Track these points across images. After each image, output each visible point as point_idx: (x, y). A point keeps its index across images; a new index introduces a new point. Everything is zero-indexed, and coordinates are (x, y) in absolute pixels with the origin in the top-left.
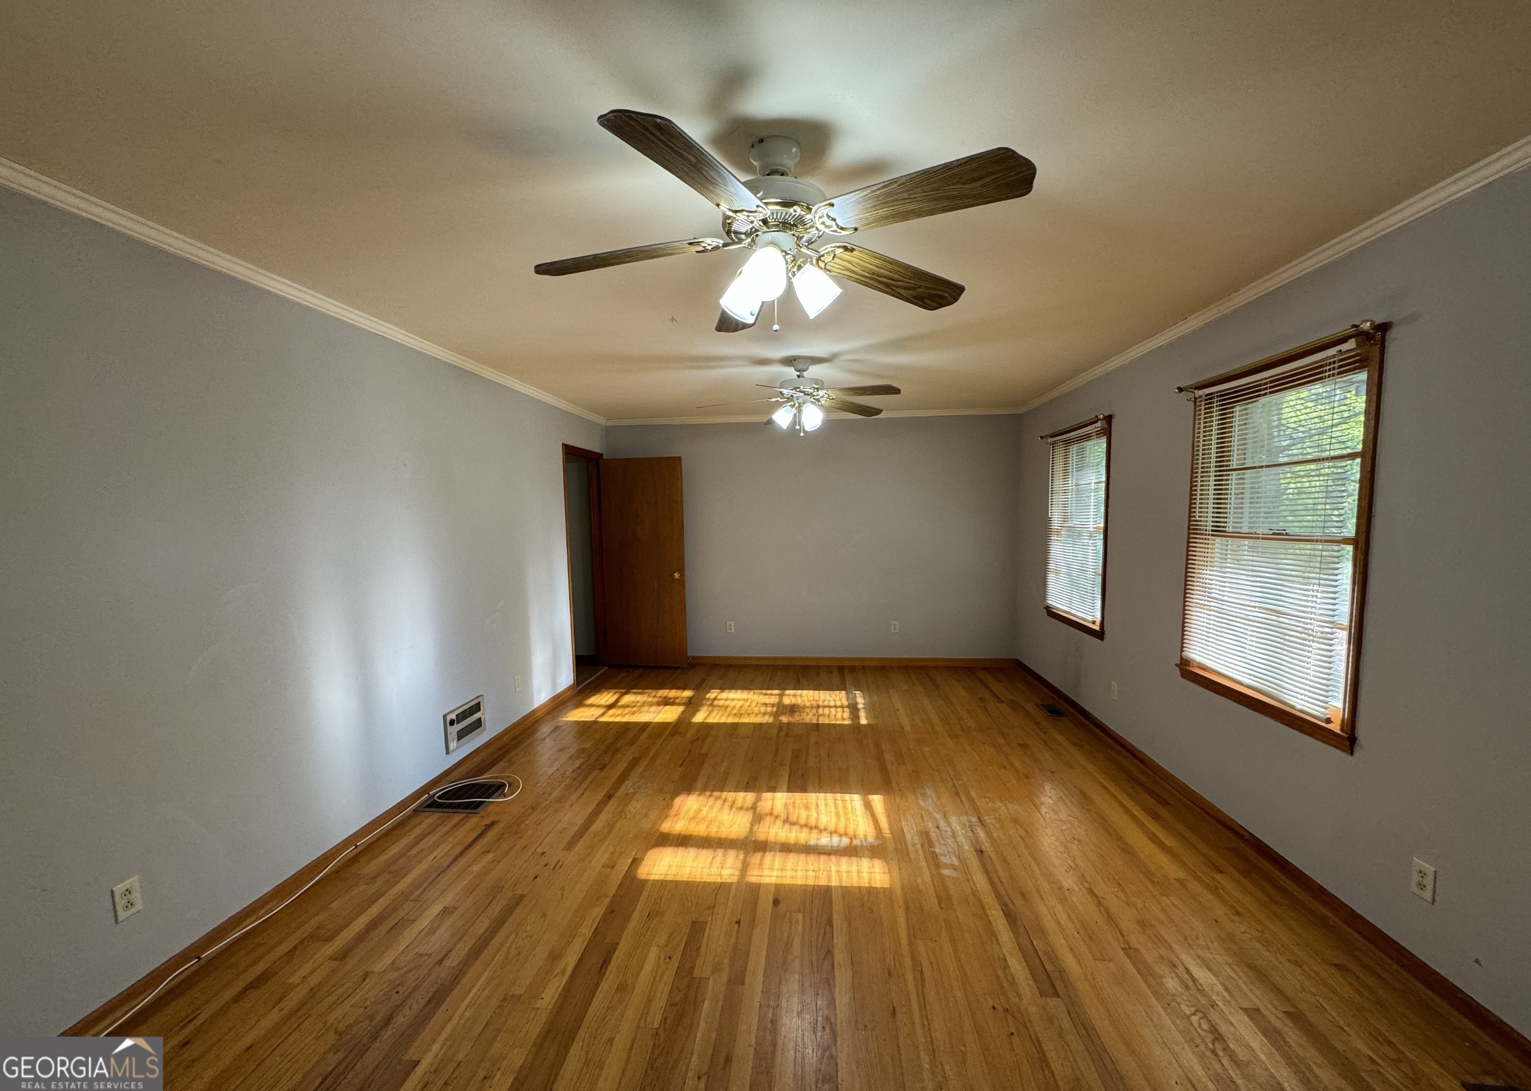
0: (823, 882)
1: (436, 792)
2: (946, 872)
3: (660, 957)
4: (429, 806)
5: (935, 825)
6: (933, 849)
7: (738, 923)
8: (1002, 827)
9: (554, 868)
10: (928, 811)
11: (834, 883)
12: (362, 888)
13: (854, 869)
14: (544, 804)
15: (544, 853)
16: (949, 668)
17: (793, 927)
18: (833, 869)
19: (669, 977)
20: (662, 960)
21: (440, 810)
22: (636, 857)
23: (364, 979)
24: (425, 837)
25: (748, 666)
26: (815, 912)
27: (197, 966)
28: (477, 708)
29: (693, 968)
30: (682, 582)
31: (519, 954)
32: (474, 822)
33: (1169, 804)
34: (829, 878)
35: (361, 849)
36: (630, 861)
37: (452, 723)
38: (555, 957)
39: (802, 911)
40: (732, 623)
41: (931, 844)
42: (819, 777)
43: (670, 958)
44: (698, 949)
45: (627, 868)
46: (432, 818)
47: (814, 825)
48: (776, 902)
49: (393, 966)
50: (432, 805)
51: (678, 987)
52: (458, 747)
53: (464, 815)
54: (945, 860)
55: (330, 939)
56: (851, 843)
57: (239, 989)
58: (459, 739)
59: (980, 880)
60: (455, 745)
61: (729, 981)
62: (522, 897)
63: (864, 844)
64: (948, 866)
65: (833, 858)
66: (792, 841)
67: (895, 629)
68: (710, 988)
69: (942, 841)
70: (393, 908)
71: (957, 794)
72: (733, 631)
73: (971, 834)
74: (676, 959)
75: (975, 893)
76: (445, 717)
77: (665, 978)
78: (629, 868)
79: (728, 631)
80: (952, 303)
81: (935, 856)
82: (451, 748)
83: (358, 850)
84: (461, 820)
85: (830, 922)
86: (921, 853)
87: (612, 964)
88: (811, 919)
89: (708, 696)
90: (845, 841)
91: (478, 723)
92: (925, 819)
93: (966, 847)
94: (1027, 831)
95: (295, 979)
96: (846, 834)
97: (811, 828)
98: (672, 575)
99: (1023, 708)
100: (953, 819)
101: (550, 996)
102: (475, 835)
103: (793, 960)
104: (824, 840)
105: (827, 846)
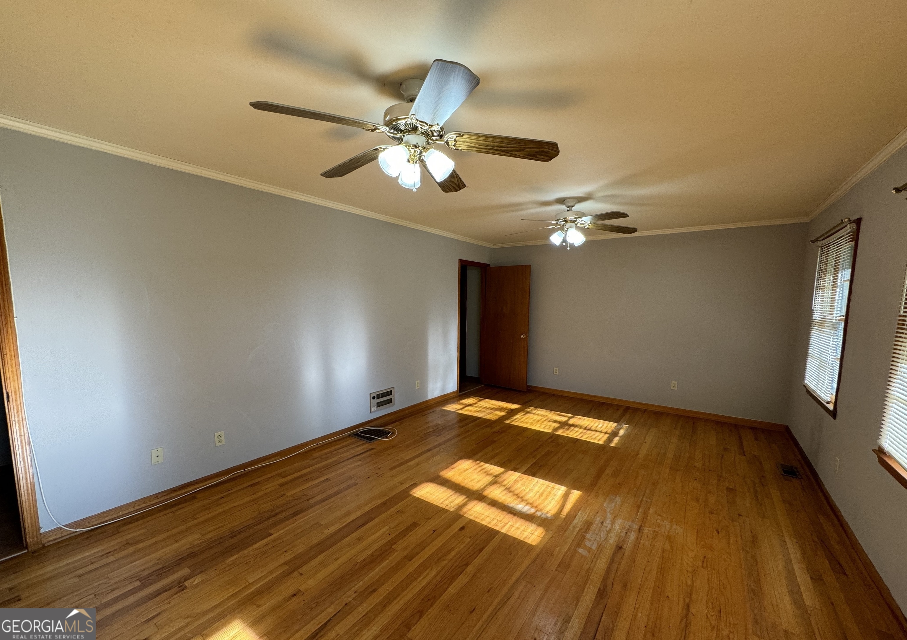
0: (497, 527)
1: (361, 429)
2: (581, 551)
3: (386, 532)
4: (355, 435)
5: (602, 520)
6: (585, 534)
7: (434, 531)
8: (653, 539)
9: (378, 476)
10: (605, 511)
11: (504, 531)
12: (309, 461)
13: (523, 527)
14: (400, 446)
15: (380, 468)
16: (717, 423)
17: (459, 544)
18: (510, 523)
19: (381, 543)
20: (386, 533)
21: (358, 437)
22: (416, 483)
23: (281, 496)
24: (344, 447)
25: (565, 397)
26: (478, 541)
27: (244, 472)
28: (390, 393)
29: (395, 543)
30: (527, 341)
31: (336, 508)
32: (367, 446)
33: (845, 574)
34: (503, 527)
35: (320, 445)
36: (413, 483)
37: (374, 398)
38: (347, 514)
39: (471, 538)
40: (558, 369)
41: (587, 530)
42: (549, 471)
43: (390, 534)
44: (405, 536)
45: (408, 486)
46: (353, 440)
47: (522, 496)
48: (463, 528)
49: (292, 496)
50: (356, 435)
51: (381, 549)
52: (376, 411)
53: (365, 442)
54: (587, 543)
55: (284, 477)
56: (535, 513)
57: (247, 485)
58: (377, 407)
59: (602, 564)
60: (375, 409)
61: (405, 556)
62: (357, 484)
63: (543, 516)
64: (586, 548)
65: (516, 517)
66: (501, 500)
67: (674, 387)
68: (394, 556)
69: (597, 532)
70: (310, 473)
71: (639, 507)
72: (557, 374)
73: (623, 534)
74: (393, 535)
75: (589, 571)
76: (370, 394)
77: (380, 542)
78: (408, 487)
79: (555, 373)
80: (558, 155)
81: (583, 538)
82: (373, 410)
83: (318, 446)
84: (362, 444)
85: (481, 550)
86: (575, 534)
87: (365, 527)
88: (473, 544)
89: (526, 410)
90: (532, 511)
91: (390, 401)
92: (598, 515)
93: (611, 541)
94: (672, 548)
95: (263, 488)
96: (536, 507)
97: (519, 497)
98: (520, 336)
99: (761, 463)
100: (619, 521)
101: (332, 529)
102: (362, 452)
103: (444, 560)
104: (520, 506)
105: (518, 510)
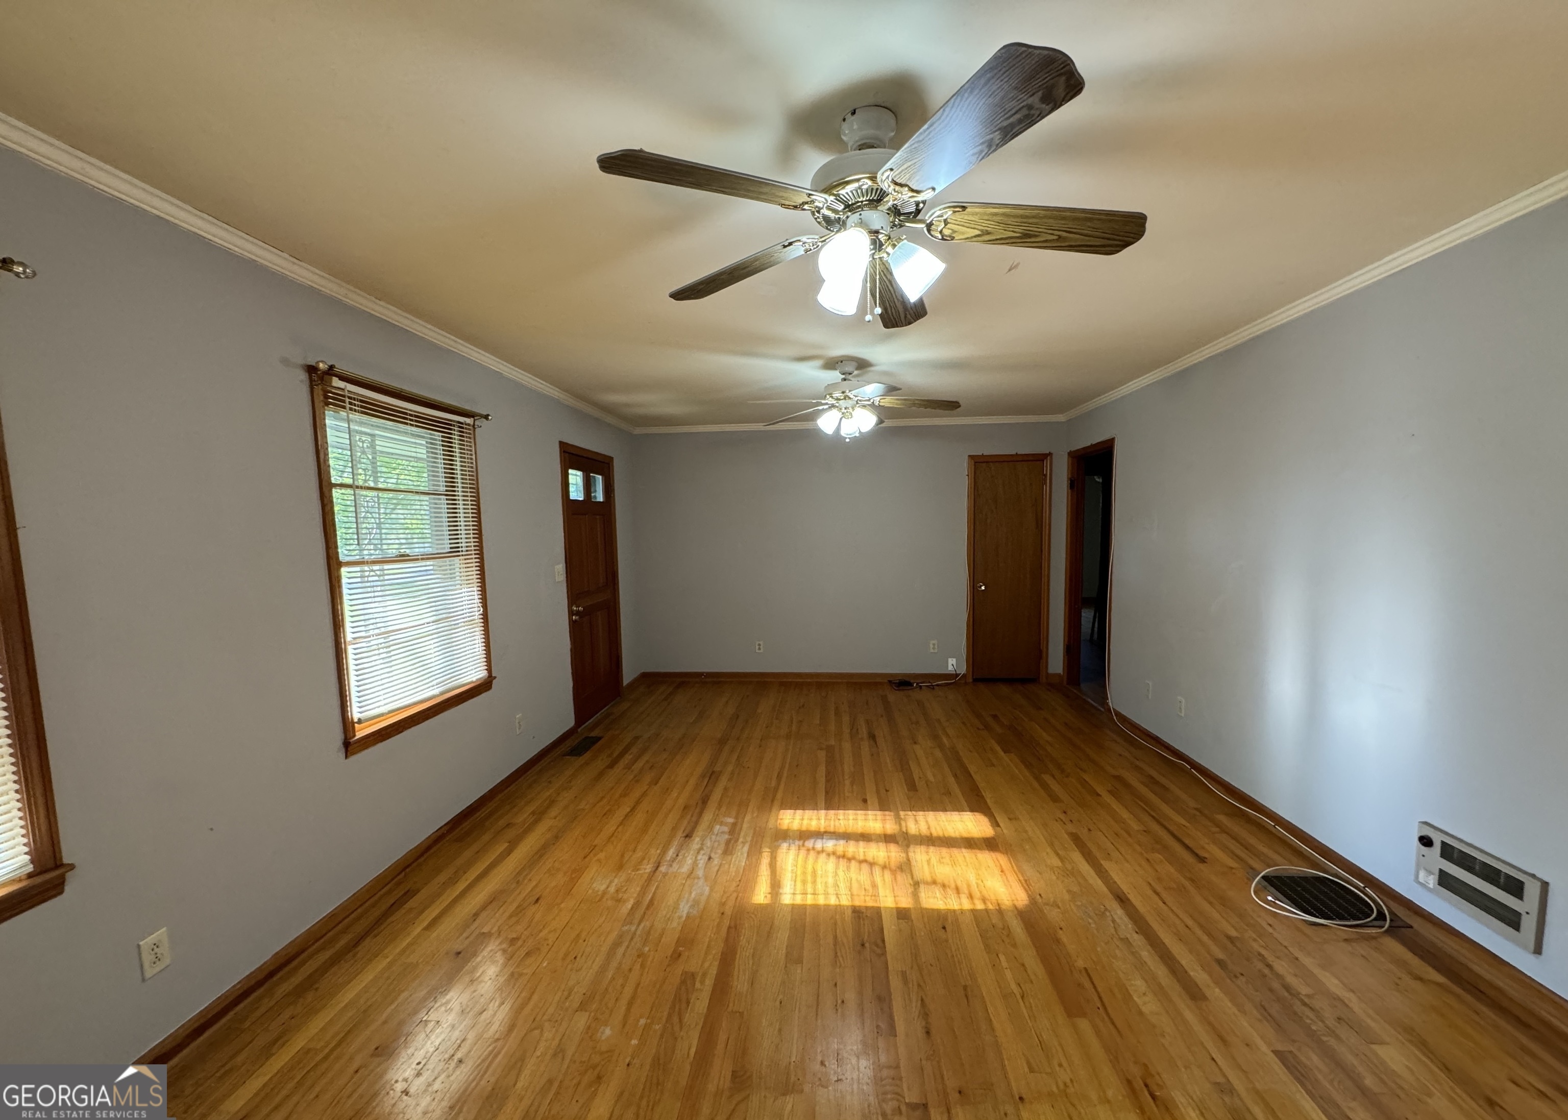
0: (832, 812)
2: (730, 820)
6: (729, 838)
7: (887, 791)
10: (705, 879)
11: (823, 812)
13: (805, 822)
18: (823, 821)
28: (1509, 884)
34: (826, 815)
41: (728, 842)
47: (841, 859)
48: (865, 801)
54: (724, 830)
56: (804, 842)
59: (707, 817)
63: (791, 841)
64: (726, 824)
65: (822, 830)
66: (861, 844)
69: (716, 845)
71: (651, 902)
73: (682, 853)
81: (731, 834)
86: (742, 835)
90: (809, 844)
92: (717, 870)
93: (698, 839)
96: (808, 850)
97: (844, 856)
100: (686, 868)
104: (830, 844)
105: (827, 839)
